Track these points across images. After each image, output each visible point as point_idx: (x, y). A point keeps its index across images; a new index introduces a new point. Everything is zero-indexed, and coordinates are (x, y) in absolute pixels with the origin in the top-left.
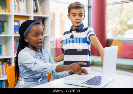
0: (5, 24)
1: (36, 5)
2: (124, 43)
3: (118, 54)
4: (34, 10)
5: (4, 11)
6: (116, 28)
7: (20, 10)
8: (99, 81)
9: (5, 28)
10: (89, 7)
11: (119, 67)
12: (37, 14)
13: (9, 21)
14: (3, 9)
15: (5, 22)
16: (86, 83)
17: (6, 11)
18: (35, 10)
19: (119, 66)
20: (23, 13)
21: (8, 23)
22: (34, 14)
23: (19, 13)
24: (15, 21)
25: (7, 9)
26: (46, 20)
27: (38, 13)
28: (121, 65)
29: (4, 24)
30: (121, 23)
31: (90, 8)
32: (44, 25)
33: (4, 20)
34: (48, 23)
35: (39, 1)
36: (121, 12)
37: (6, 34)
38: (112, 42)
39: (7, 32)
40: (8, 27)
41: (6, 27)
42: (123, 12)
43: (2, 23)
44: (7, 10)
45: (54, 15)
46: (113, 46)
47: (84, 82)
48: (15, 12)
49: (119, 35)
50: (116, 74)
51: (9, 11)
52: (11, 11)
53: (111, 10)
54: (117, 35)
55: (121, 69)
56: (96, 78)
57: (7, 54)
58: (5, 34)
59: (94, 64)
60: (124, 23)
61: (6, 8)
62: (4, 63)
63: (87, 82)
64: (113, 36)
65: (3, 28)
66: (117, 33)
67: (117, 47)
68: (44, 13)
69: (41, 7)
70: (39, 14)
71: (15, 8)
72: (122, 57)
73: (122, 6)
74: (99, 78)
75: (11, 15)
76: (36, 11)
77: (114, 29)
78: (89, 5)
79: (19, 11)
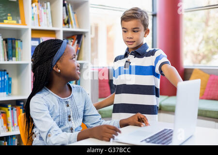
0: (18, 43)
1: (67, 12)
2: (211, 75)
3: (200, 94)
4: (64, 20)
5: (15, 22)
6: (198, 50)
7: (42, 21)
8: (169, 137)
9: (17, 50)
10: (154, 15)
11: (203, 115)
12: (69, 27)
13: (23, 38)
14: (13, 20)
15: (18, 40)
16: (148, 140)
17: (18, 22)
18: (66, 21)
19: (204, 113)
20: (46, 25)
21: (21, 41)
22: (63, 27)
23: (40, 26)
24: (33, 39)
25: (20, 19)
26: (83, 37)
27: (70, 25)
28: (206, 111)
29: (15, 43)
30: (207, 41)
31: (155, 18)
32: (80, 45)
33: (16, 38)
34: (87, 42)
35: (71, 6)
36: (206, 23)
37: (18, 60)
38: (191, 74)
39: (19, 57)
40: (22, 48)
41: (19, 48)
42: (210, 23)
43: (12, 41)
44: (20, 21)
45: (96, 29)
46: (192, 79)
47: (145, 138)
48: (34, 24)
49: (204, 62)
50: (197, 126)
51: (24, 23)
52: (27, 23)
53: (190, 20)
54: (200, 62)
55: (206, 118)
56: (165, 133)
57: (20, 94)
58: (16, 60)
59: (162, 109)
60: (211, 42)
61: (18, 18)
62: (15, 107)
63: (149, 138)
64: (194, 63)
65: (14, 51)
66: (200, 58)
67: (199, 81)
68: (80, 26)
69: (75, 15)
70: (72, 27)
71: (33, 17)
72: (209, 97)
73: (209, 13)
74: (170, 133)
75: (27, 29)
76: (67, 23)
77: (196, 52)
78: (154, 13)
79: (39, 22)
